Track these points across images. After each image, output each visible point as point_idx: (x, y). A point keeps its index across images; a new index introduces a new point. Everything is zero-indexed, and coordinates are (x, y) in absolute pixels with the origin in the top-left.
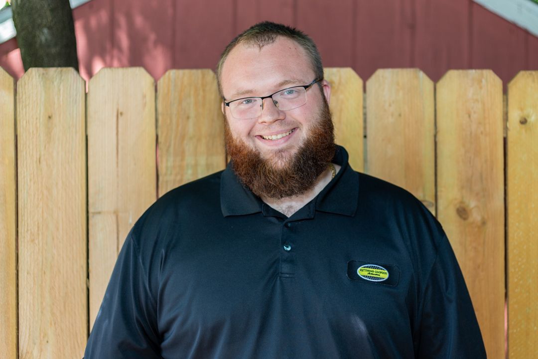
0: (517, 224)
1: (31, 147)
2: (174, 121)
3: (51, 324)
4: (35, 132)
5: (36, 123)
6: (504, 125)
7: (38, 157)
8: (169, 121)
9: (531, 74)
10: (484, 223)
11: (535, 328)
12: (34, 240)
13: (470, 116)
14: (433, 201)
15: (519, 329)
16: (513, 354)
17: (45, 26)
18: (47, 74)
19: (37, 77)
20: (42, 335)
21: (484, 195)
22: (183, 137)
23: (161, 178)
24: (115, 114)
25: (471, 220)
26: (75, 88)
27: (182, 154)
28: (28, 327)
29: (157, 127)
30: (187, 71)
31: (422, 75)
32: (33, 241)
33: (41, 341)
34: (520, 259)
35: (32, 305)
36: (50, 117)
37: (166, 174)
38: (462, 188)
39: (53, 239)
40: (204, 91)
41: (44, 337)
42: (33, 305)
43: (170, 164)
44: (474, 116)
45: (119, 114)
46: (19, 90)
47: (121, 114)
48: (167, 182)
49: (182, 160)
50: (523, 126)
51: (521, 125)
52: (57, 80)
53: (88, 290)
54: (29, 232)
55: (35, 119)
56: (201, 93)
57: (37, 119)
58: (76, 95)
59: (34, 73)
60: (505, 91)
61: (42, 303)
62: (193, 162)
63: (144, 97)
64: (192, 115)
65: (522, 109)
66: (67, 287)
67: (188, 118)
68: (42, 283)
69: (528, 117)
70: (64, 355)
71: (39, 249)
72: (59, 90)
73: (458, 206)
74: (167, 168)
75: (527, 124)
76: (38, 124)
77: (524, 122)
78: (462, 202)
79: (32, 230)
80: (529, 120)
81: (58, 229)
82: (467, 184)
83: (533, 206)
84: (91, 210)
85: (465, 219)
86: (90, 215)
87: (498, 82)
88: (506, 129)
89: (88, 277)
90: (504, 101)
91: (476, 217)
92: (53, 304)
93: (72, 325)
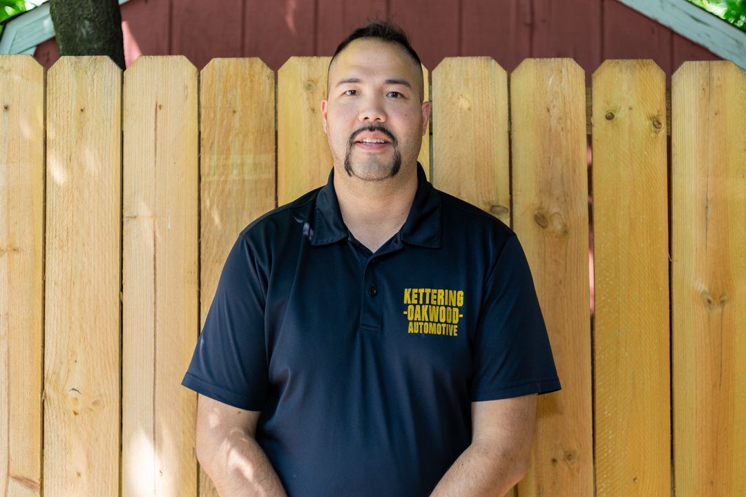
0: (604, 234)
1: (61, 144)
2: (218, 116)
3: (80, 342)
4: (66, 127)
5: (67, 117)
6: (587, 121)
7: (69, 154)
8: (212, 117)
9: (618, 63)
10: (565, 232)
11: (626, 354)
12: (63, 247)
13: (548, 111)
14: (508, 207)
15: (607, 355)
16: (600, 384)
17: (86, 18)
18: (80, 62)
19: (69, 66)
20: (70, 353)
21: (567, 200)
22: (227, 133)
23: (203, 179)
24: (154, 107)
25: (550, 228)
26: (110, 79)
27: (226, 152)
28: (55, 344)
29: (199, 122)
30: (233, 60)
31: (493, 63)
32: (61, 247)
33: (69, 360)
34: (608, 274)
35: (59, 320)
36: (82, 110)
37: (208, 174)
38: (540, 191)
39: (84, 245)
40: (252, 81)
41: (72, 356)
42: (61, 320)
43: (213, 163)
44: (554, 111)
45: (158, 107)
46: (50, 80)
47: (160, 107)
48: (210, 183)
49: (227, 159)
50: (609, 122)
51: (607, 121)
52: (91, 69)
53: (121, 304)
54: (58, 238)
55: (66, 113)
56: (249, 84)
57: (68, 112)
58: (111, 86)
59: (66, 62)
60: (589, 83)
61: (70, 318)
62: (239, 161)
63: (186, 87)
64: (238, 109)
65: (608, 103)
66: (98, 300)
67: (234, 112)
68: (71, 295)
69: (615, 111)
70: (94, 377)
71: (68, 257)
72: (93, 81)
73: (536, 212)
74: (210, 167)
75: (614, 119)
76: (69, 118)
77: (610, 117)
78: (540, 208)
79: (61, 236)
80: (616, 115)
81: (89, 235)
82: (546, 189)
83: (622, 213)
84: (125, 214)
85: (544, 227)
86: (125, 219)
87: (580, 72)
88: (589, 125)
89: (122, 290)
90: (587, 94)
91: (557, 226)
92: (82, 318)
93: (103, 343)
